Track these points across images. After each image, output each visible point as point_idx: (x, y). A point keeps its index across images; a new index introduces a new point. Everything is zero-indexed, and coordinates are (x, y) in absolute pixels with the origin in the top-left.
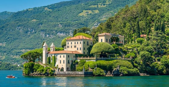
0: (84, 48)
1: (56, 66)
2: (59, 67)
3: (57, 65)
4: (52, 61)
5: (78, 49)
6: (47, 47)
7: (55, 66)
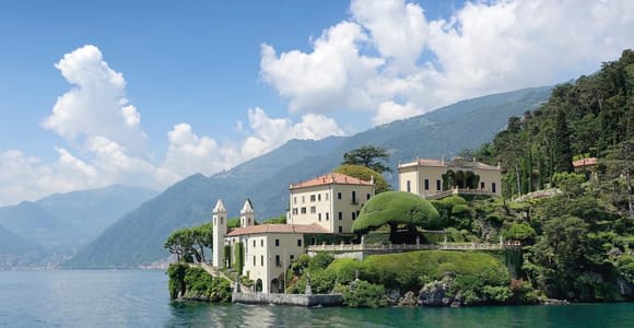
0: (340, 214)
1: (244, 274)
2: (251, 278)
3: (248, 273)
4: (234, 259)
5: (320, 219)
6: (225, 216)
7: (241, 273)
